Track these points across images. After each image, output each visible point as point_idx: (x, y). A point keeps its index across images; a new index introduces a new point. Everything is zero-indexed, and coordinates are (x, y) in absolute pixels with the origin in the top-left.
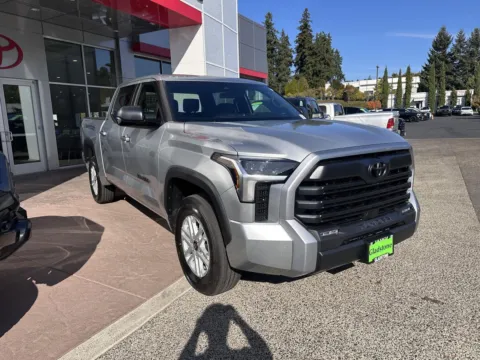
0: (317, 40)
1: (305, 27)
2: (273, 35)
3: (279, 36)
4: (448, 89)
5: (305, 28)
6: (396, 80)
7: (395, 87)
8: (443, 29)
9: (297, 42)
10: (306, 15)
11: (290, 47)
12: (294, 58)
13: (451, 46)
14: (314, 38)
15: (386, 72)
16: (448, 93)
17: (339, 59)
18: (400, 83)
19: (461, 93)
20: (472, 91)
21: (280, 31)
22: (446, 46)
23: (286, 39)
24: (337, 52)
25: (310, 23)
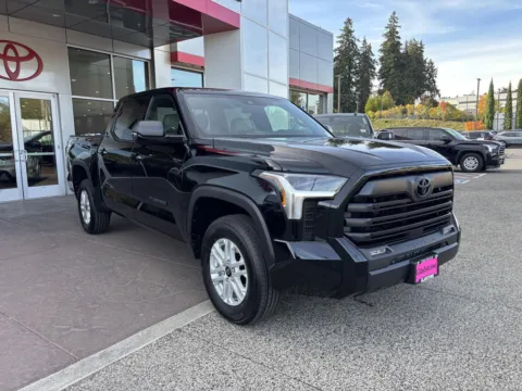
0: (407, 47)
1: (392, 34)
2: (353, 44)
3: (359, 45)
6: (504, 96)
7: (503, 104)
9: (381, 50)
10: (394, 19)
11: (373, 58)
12: (377, 70)
14: (403, 47)
15: (492, 86)
17: (432, 71)
18: (510, 99)
23: (368, 50)
24: (430, 62)
25: (398, 29)
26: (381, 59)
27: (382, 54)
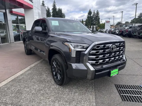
0: (58, 10)
4: (92, 25)
5: (54, 6)
8: (90, 10)
9: (52, 10)
10: (54, 2)
11: (50, 12)
13: (92, 14)
16: (92, 26)
19: (95, 26)
20: (97, 26)
21: (47, 7)
22: (91, 14)
23: (49, 9)
24: (64, 14)
25: (56, 5)
26: (52, 12)
27: (52, 11)
